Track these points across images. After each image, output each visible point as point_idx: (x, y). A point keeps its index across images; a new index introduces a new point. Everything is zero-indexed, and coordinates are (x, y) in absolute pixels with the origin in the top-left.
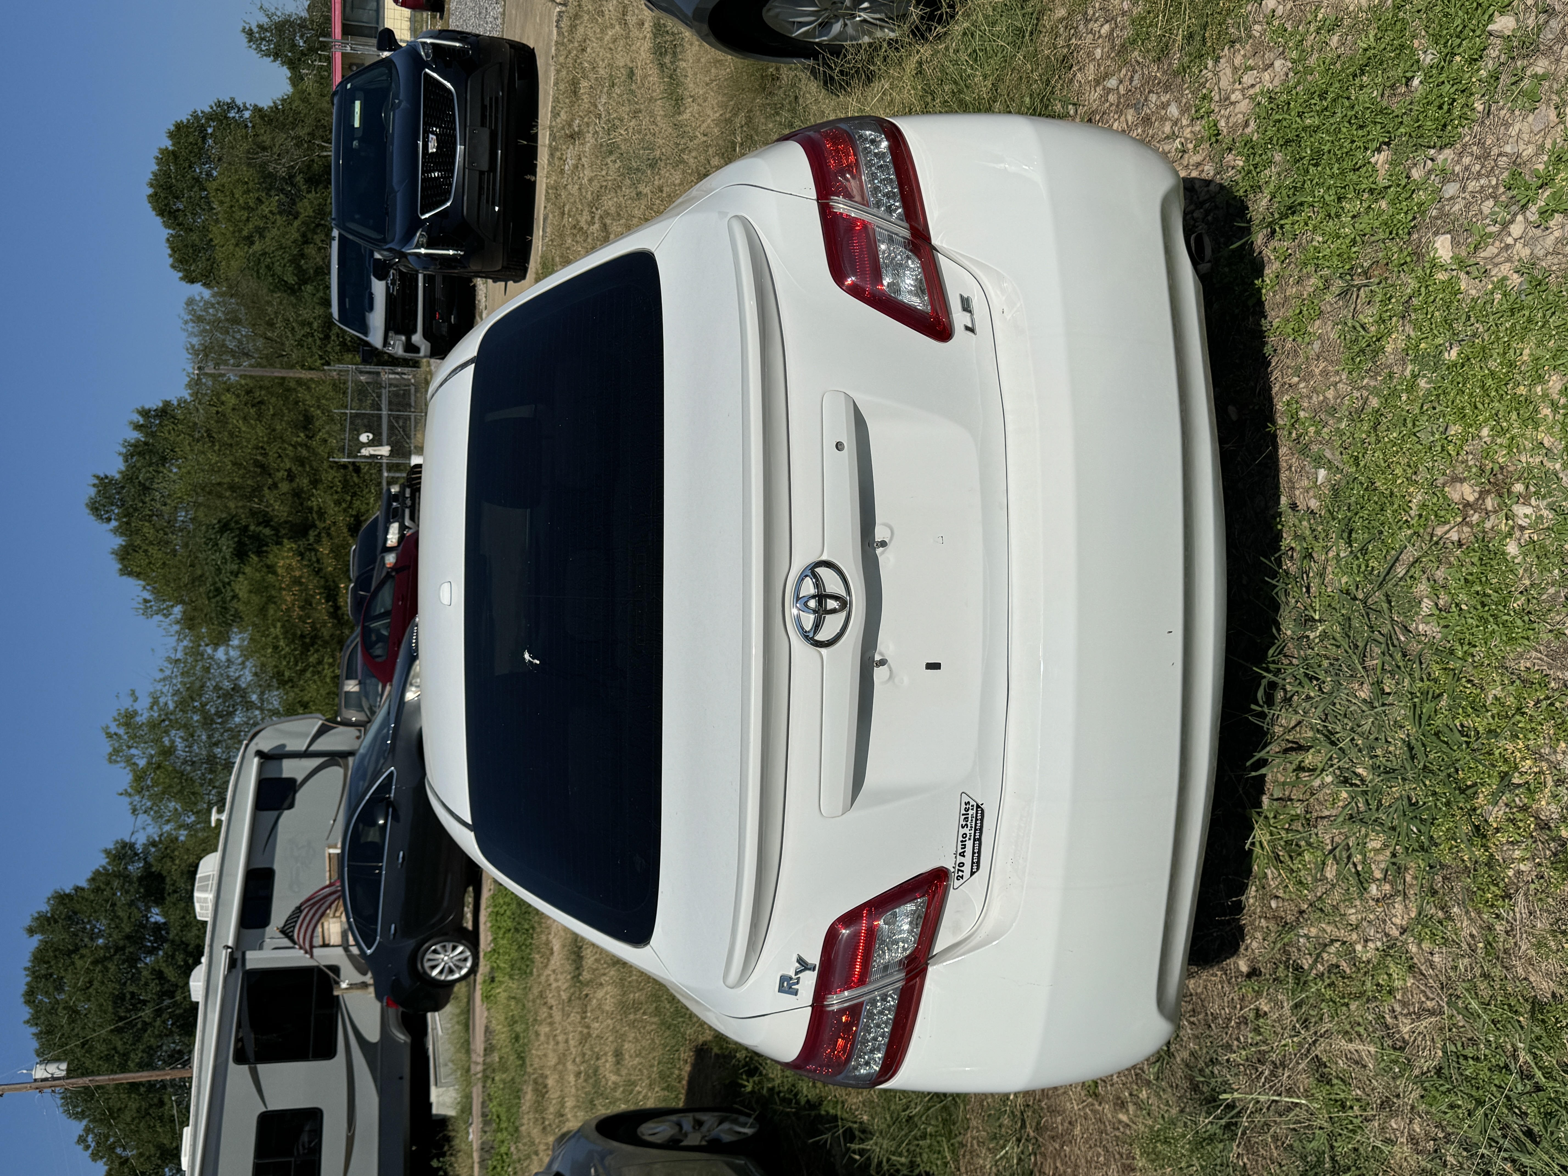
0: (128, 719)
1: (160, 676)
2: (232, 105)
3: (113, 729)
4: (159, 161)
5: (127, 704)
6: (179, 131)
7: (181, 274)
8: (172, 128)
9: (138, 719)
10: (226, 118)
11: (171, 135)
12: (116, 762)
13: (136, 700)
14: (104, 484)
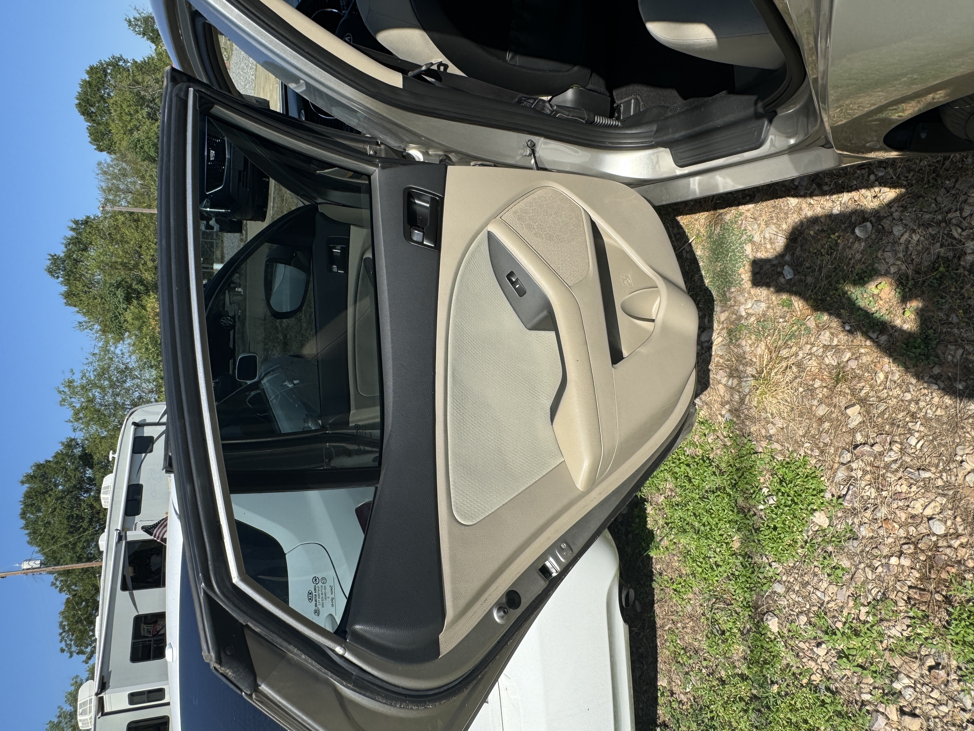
0: (70, 384)
1: (86, 361)
2: (120, 59)
3: (62, 389)
4: (82, 86)
5: (68, 376)
6: (92, 71)
7: (95, 147)
8: (88, 69)
9: (75, 384)
10: (117, 65)
11: (88, 72)
12: (64, 405)
13: (74, 374)
14: (55, 259)
